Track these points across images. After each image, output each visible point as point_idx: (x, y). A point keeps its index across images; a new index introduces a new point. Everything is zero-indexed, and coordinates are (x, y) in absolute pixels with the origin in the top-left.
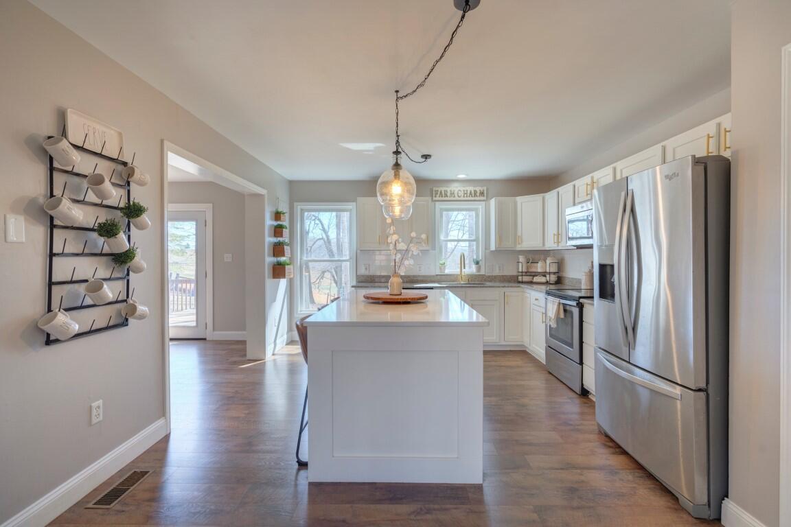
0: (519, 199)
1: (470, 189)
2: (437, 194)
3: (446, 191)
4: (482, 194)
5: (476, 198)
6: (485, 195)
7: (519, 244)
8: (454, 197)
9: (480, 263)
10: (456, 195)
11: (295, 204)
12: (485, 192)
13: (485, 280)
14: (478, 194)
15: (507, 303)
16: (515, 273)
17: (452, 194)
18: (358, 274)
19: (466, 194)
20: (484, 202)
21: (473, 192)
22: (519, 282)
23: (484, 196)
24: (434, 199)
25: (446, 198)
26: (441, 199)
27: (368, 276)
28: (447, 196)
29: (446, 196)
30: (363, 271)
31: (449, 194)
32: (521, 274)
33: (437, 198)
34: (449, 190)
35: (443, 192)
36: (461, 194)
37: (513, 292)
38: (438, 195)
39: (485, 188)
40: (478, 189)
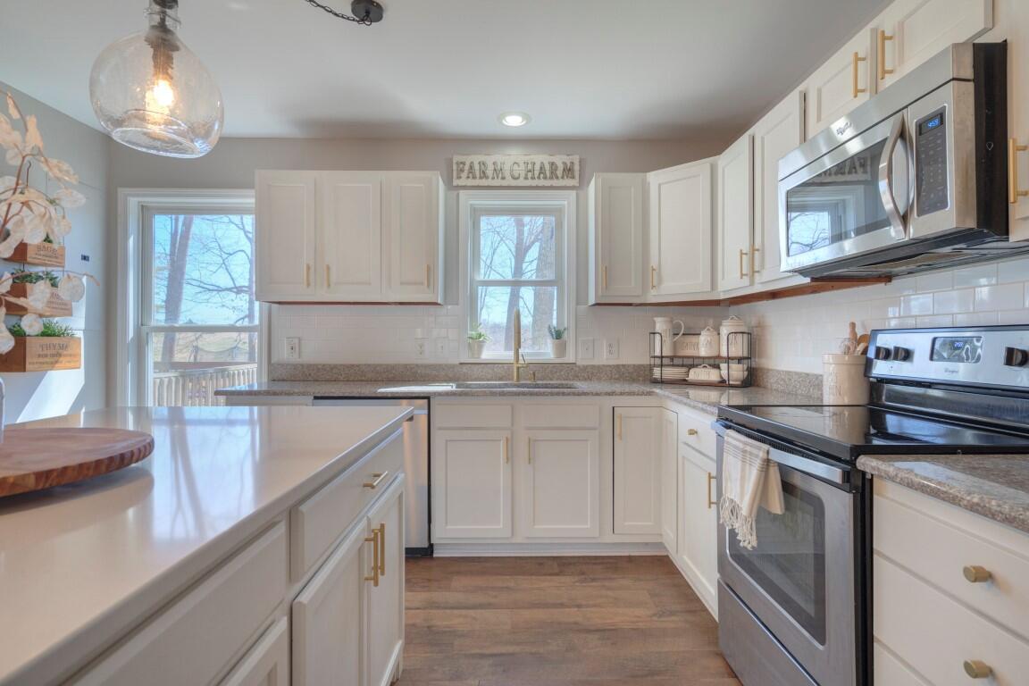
0: (654, 178)
1: (541, 158)
2: (462, 171)
3: (482, 164)
4: (568, 171)
5: (555, 183)
6: (577, 174)
7: (653, 287)
8: (503, 178)
9: (565, 336)
10: (507, 174)
11: (122, 192)
12: (577, 168)
13: (576, 377)
14: (559, 173)
15: (620, 435)
16: (645, 361)
17: (498, 171)
18: (274, 360)
19: (532, 171)
20: (574, 193)
21: (547, 167)
22: (655, 382)
23: (573, 177)
24: (456, 182)
25: (484, 182)
26: (470, 182)
27: (295, 366)
28: (487, 178)
29: (484, 175)
30: (284, 354)
31: (490, 172)
32: (658, 361)
33: (462, 182)
34: (489, 160)
35: (477, 167)
36: (520, 170)
37: (635, 407)
38: (464, 175)
39: (576, 159)
40: (560, 160)
